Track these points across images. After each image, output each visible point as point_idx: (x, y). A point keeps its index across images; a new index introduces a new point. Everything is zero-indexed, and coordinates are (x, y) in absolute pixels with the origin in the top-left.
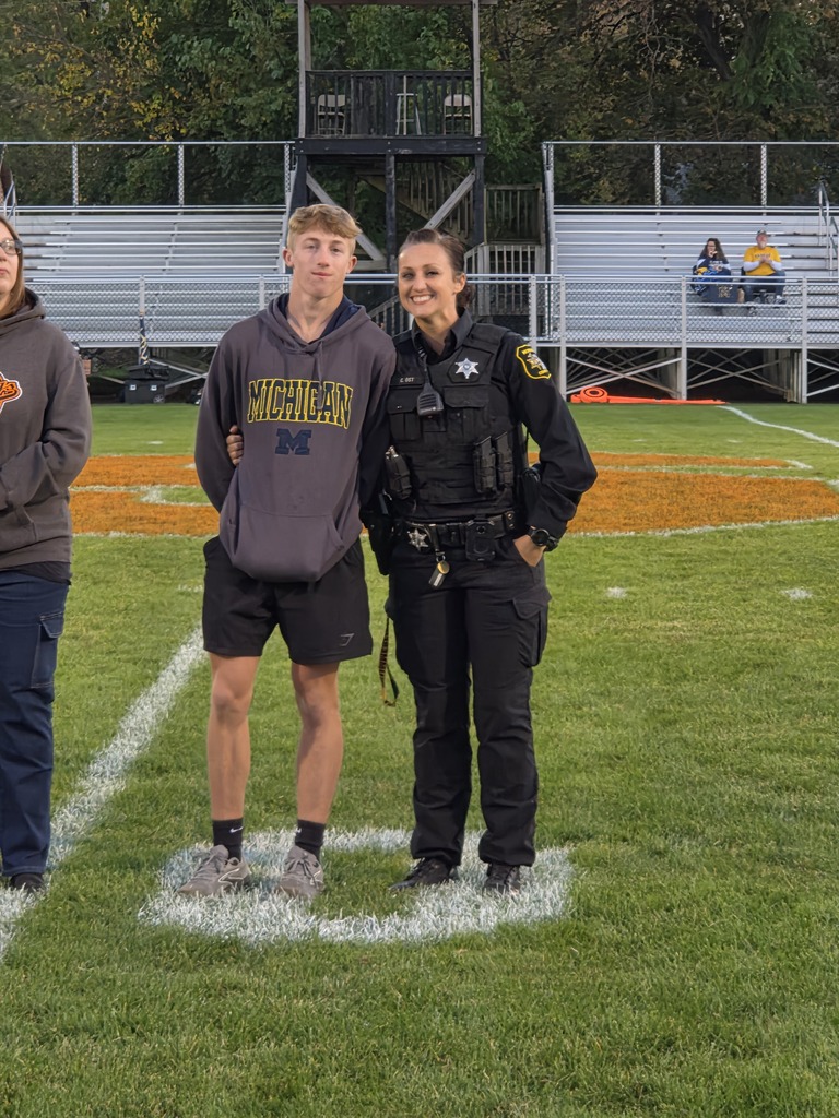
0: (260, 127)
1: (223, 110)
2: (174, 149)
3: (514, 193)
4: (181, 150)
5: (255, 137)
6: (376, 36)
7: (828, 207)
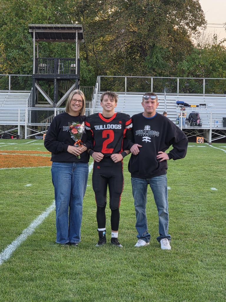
0: (29, 71)
1: (21, 67)
2: (8, 76)
3: (88, 88)
4: (10, 77)
5: (28, 74)
6: (57, 50)
7: (165, 93)
